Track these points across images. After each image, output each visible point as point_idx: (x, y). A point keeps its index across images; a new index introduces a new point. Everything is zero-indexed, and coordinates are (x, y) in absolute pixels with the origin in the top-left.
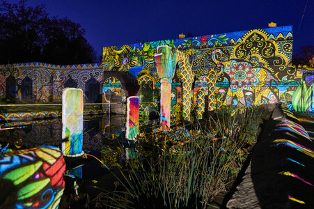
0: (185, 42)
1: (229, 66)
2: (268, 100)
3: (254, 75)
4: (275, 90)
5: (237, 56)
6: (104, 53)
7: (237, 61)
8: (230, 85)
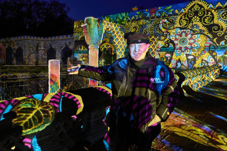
0: (137, 14)
1: (173, 33)
2: (207, 62)
3: (195, 41)
4: (214, 54)
5: (180, 24)
6: (75, 26)
7: (181, 28)
8: (174, 50)
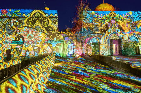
1: (23, 30)
2: (47, 51)
3: (39, 37)
4: (51, 45)
5: (28, 24)
7: (28, 27)
8: (24, 43)
